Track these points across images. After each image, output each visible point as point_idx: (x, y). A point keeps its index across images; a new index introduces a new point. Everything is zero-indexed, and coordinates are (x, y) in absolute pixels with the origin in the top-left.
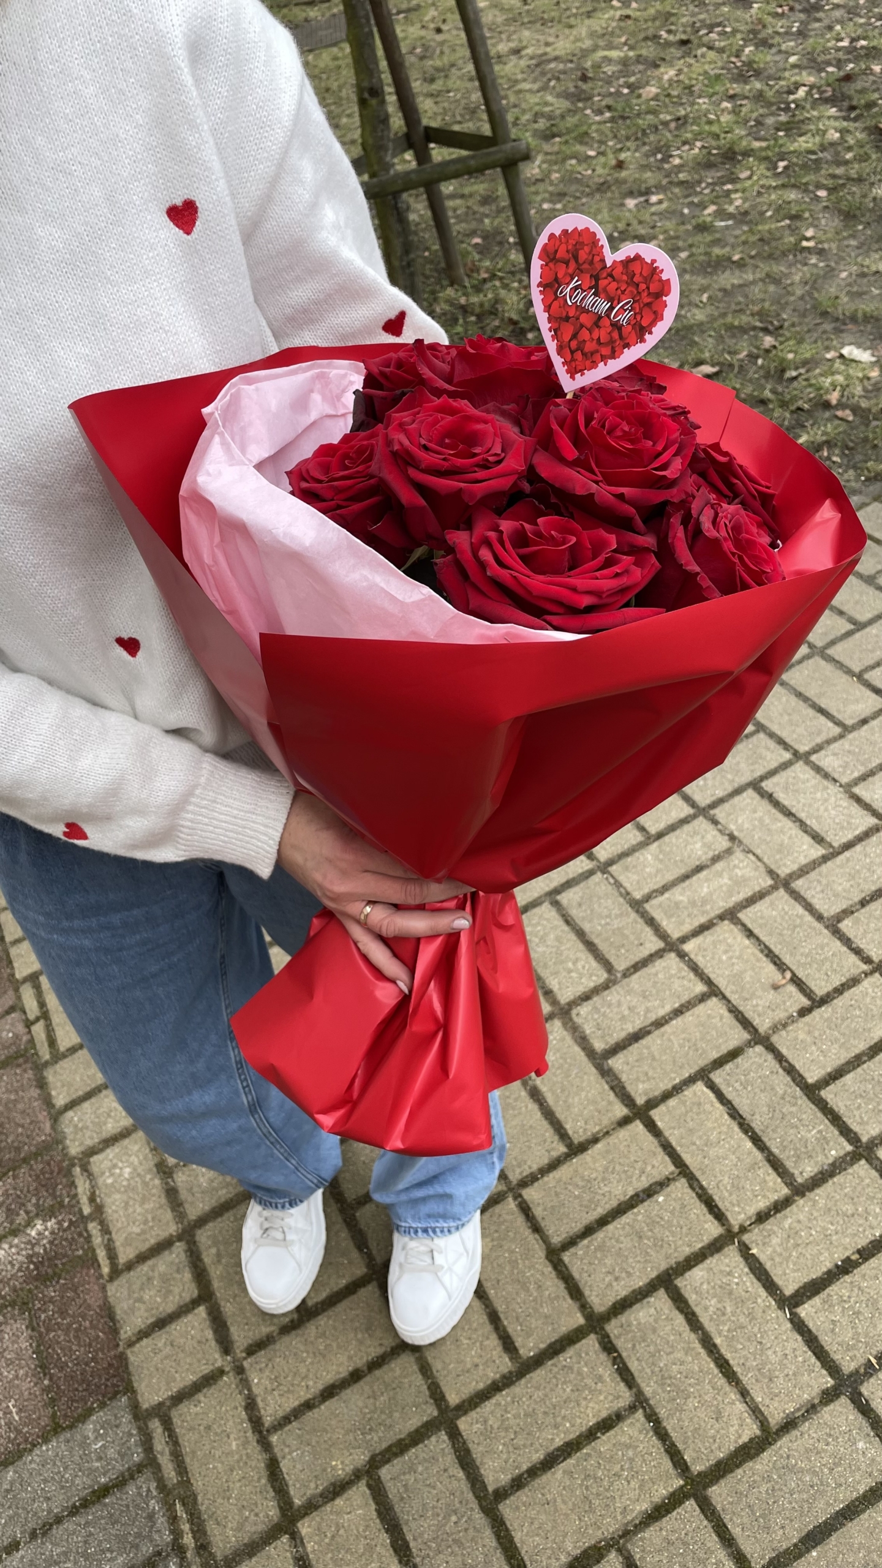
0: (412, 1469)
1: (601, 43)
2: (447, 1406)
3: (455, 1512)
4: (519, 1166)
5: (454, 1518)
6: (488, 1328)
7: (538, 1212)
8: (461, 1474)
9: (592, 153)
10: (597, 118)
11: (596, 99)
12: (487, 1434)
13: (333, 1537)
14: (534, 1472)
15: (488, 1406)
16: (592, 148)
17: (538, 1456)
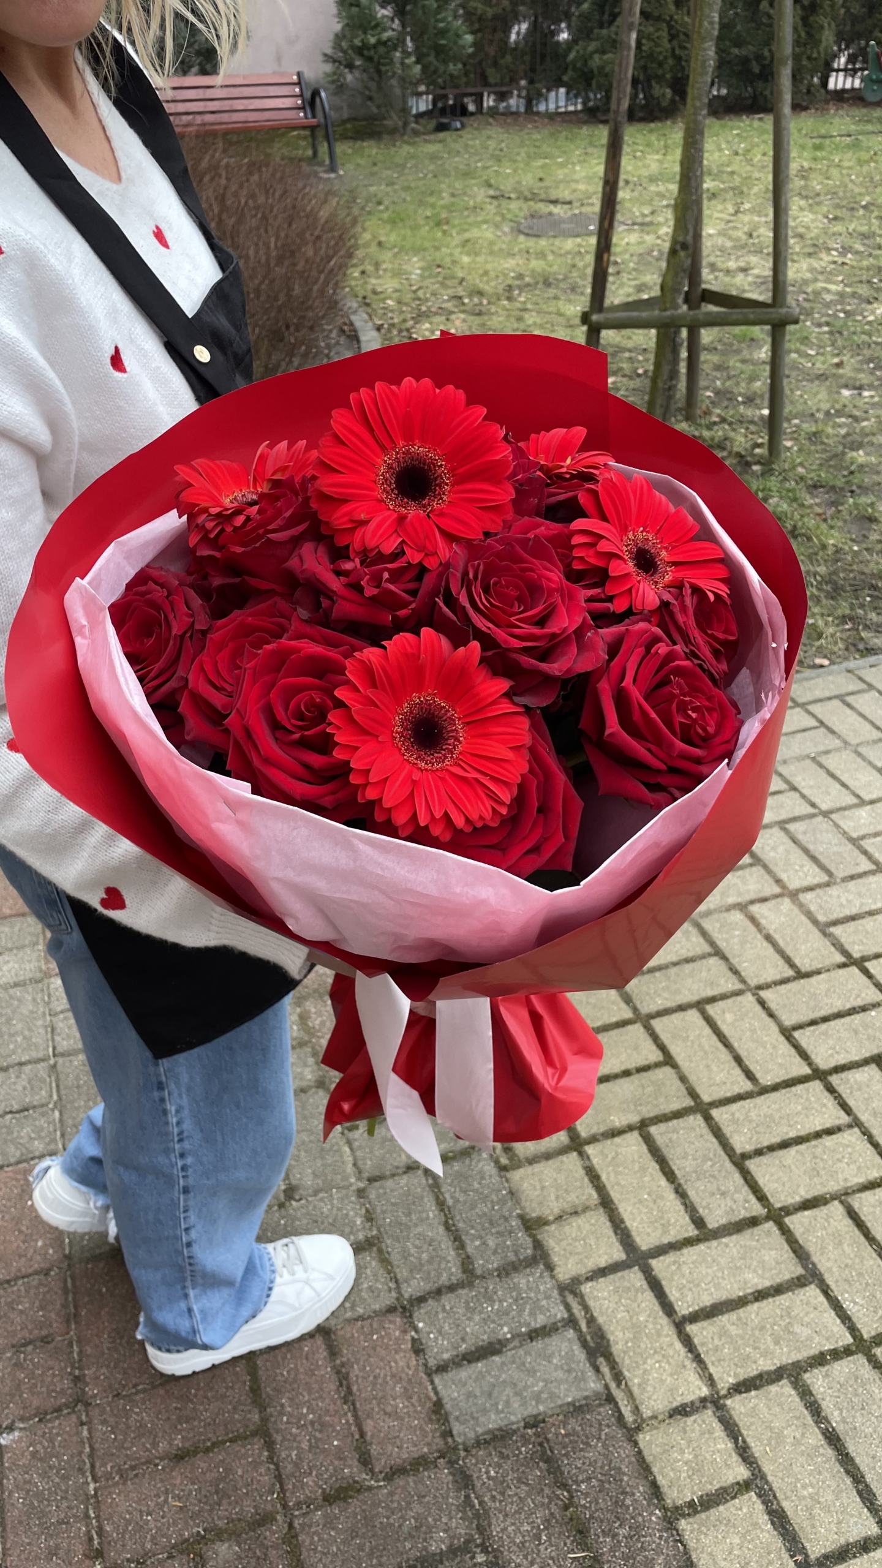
0: (675, 1131)
1: (820, 277)
2: (702, 1102)
3: (711, 1160)
4: (757, 976)
5: (709, 1163)
6: (734, 1064)
7: (773, 1006)
8: (714, 1140)
9: (812, 352)
10: (817, 330)
11: (816, 316)
12: (735, 1121)
13: (613, 1158)
14: (771, 1148)
15: (734, 1107)
16: (811, 349)
17: (776, 1140)
